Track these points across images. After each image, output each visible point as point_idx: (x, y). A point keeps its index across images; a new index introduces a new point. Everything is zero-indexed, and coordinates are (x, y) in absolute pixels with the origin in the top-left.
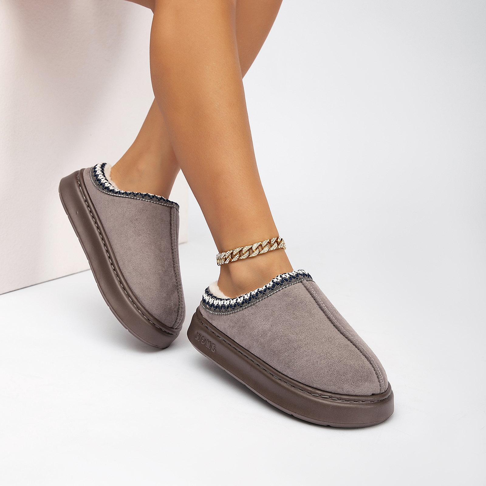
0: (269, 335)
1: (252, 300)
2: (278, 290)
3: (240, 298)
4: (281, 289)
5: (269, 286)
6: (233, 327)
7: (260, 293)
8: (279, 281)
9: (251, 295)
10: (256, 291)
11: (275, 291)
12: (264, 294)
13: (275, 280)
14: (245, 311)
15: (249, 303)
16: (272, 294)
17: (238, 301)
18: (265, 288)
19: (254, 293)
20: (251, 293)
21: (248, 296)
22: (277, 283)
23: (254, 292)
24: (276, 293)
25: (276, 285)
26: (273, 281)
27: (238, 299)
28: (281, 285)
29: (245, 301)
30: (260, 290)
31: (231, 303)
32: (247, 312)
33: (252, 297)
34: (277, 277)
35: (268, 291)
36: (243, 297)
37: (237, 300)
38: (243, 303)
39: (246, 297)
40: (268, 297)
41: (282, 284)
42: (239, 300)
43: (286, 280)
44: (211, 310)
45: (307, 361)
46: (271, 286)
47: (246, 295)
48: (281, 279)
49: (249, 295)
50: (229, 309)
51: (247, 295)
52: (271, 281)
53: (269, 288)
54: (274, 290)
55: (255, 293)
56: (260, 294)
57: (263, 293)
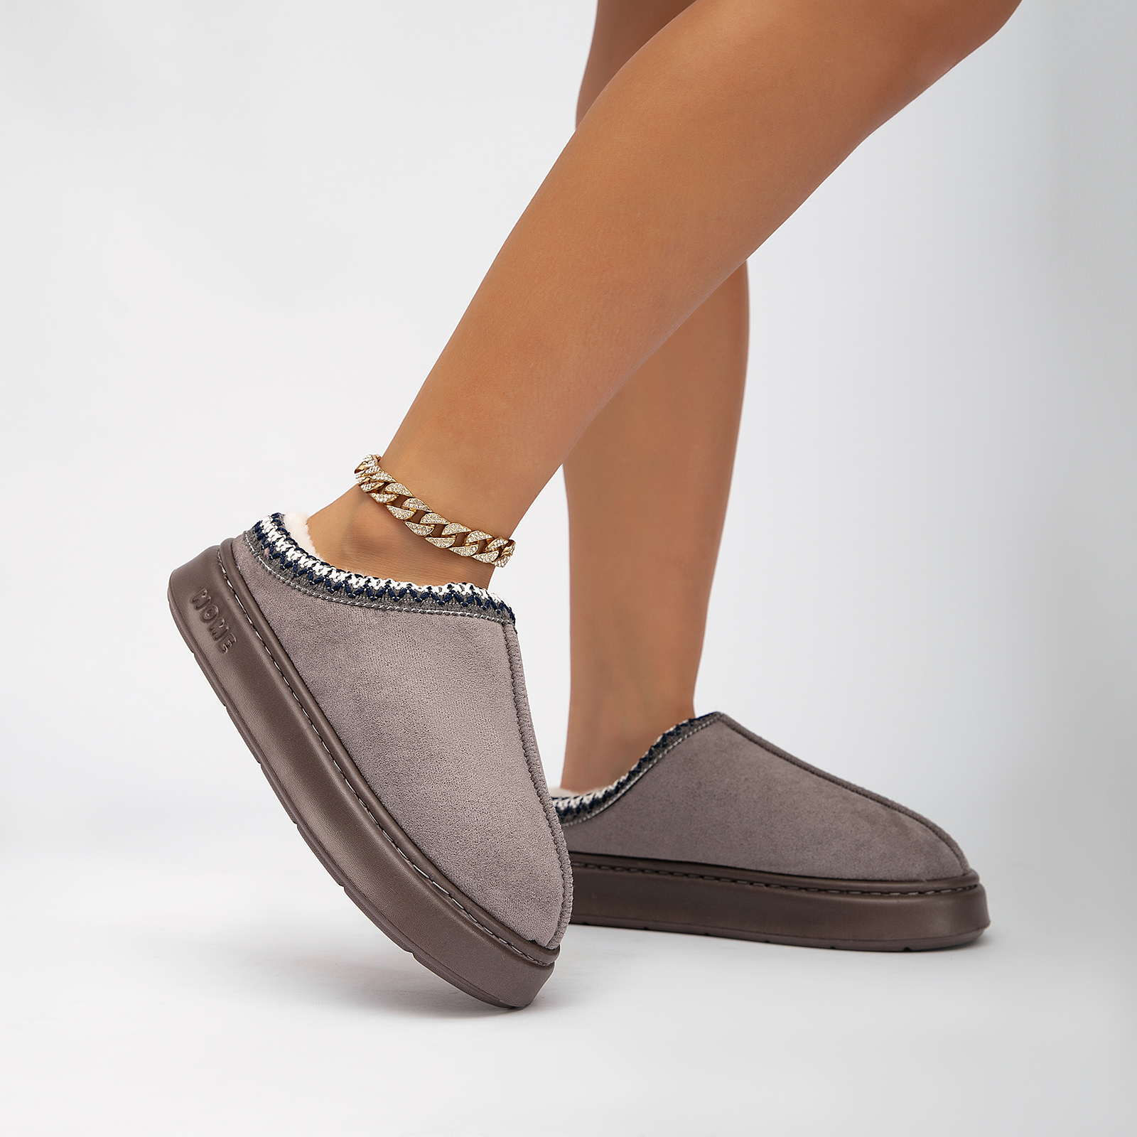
0: (385, 692)
1: (386, 598)
2: (451, 613)
3: (357, 576)
4: (459, 613)
5: (438, 591)
6: (306, 628)
7: (410, 593)
8: (464, 593)
9: (387, 586)
10: (404, 585)
11: (445, 611)
12: (418, 601)
13: (456, 588)
14: (358, 612)
15: (373, 600)
16: (435, 612)
17: (350, 582)
18: (427, 590)
19: (397, 585)
20: (389, 582)
21: (379, 586)
22: (458, 598)
23: (397, 583)
24: (444, 616)
25: (454, 599)
26: (450, 587)
27: (353, 577)
28: (465, 605)
29: (366, 591)
30: (413, 588)
31: (330, 577)
32: (359, 615)
33: (386, 592)
34: (463, 583)
35: (429, 601)
36: (367, 579)
37: (350, 577)
38: (360, 592)
39: (373, 583)
40: (424, 613)
41: (467, 606)
42: (353, 581)
43: (479, 602)
44: (270, 564)
45: (444, 794)
46: (441, 594)
47: (375, 578)
48: (470, 592)
49: (383, 584)
50: (320, 587)
51: (377, 580)
52: (447, 586)
53: (435, 597)
54: (445, 607)
55: (398, 588)
56: (409, 595)
57: (419, 599)
